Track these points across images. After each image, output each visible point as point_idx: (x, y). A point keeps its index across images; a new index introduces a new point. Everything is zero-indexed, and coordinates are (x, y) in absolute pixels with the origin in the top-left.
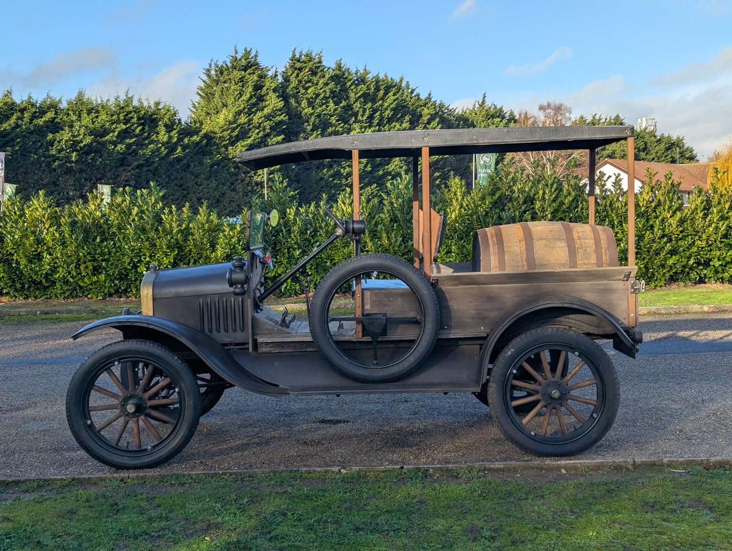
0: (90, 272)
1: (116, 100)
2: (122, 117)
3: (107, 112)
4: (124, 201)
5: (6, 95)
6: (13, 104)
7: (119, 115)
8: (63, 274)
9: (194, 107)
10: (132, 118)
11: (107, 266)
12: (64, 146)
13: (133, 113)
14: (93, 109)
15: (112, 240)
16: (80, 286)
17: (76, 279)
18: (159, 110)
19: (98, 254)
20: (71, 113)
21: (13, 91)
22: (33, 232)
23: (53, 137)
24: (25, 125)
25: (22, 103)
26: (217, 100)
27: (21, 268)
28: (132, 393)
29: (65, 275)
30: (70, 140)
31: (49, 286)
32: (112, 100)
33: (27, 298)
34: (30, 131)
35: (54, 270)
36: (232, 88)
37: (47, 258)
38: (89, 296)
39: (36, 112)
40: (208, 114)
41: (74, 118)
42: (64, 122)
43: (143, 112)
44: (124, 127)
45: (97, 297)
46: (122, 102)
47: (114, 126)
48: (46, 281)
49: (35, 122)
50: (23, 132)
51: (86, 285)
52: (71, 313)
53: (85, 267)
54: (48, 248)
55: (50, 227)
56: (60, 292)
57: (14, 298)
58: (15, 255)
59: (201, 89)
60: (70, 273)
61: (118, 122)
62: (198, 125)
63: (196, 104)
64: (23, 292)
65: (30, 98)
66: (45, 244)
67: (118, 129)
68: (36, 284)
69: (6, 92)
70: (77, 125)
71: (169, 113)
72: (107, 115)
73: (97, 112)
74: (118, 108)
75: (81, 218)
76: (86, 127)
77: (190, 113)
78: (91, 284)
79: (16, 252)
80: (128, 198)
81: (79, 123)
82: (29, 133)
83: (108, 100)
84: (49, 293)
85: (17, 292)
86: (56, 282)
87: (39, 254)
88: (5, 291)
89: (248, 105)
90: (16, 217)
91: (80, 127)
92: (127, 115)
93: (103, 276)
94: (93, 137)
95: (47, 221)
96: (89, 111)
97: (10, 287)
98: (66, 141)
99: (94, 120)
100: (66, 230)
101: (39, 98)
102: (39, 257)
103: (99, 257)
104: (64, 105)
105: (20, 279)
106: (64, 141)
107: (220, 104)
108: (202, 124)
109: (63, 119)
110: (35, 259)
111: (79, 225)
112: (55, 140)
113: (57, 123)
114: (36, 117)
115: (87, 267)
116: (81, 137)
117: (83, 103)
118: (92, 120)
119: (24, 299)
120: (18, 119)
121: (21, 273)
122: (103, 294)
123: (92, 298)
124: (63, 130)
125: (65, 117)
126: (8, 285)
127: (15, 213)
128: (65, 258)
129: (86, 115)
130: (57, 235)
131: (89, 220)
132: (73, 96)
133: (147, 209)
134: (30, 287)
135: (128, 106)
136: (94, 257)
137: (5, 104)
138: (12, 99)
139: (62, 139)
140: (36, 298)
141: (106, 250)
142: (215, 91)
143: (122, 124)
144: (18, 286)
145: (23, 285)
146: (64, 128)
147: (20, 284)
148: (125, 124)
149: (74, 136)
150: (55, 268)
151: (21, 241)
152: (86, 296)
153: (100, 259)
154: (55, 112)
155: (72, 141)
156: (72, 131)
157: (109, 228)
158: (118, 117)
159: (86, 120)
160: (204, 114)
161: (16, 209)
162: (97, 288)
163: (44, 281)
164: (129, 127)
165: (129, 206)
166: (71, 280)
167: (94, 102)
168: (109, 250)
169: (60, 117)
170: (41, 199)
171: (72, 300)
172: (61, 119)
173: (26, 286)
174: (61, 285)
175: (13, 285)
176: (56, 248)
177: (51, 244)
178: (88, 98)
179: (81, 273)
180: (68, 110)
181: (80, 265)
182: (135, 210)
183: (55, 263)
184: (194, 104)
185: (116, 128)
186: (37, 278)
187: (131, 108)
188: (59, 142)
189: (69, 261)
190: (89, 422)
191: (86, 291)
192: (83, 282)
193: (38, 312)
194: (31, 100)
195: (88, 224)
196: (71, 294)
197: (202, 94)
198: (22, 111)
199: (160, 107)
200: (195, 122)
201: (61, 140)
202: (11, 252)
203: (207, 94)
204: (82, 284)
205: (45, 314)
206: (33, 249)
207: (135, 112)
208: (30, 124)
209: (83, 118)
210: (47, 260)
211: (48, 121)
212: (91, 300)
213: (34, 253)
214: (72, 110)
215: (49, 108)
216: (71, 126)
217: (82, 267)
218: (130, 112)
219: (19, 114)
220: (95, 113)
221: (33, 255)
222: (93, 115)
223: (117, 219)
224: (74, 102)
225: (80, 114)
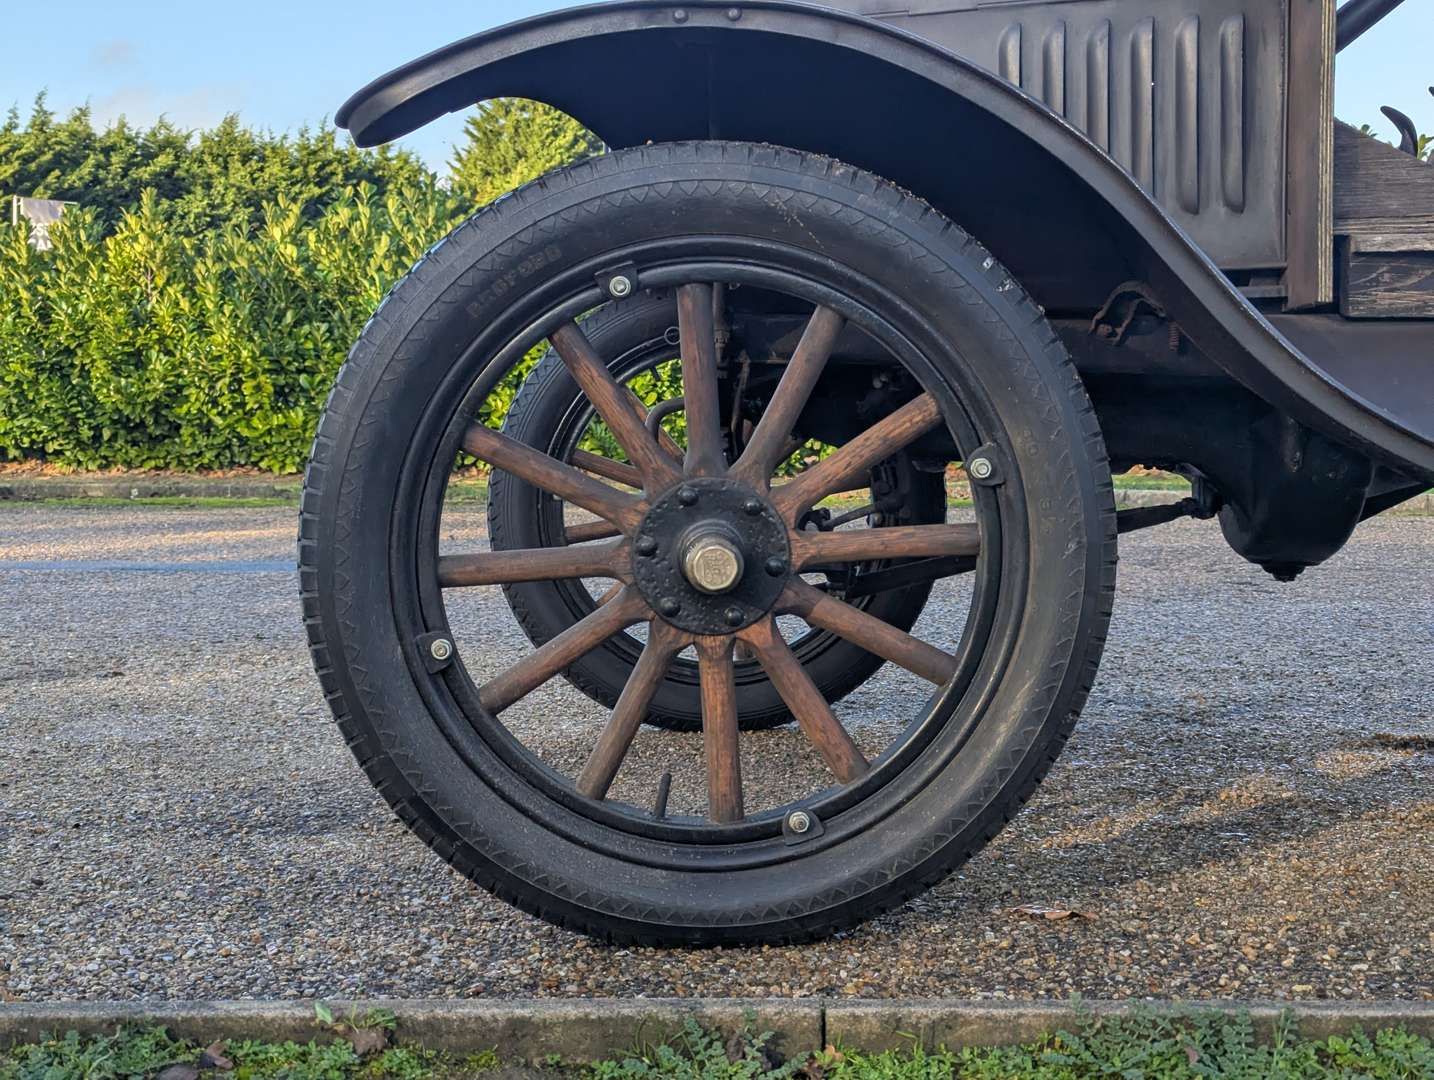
0: (266, 400)
1: (302, 136)
2: (312, 171)
3: (282, 160)
4: (354, 219)
5: (77, 119)
6: (89, 136)
7: (306, 166)
8: (198, 405)
9: (460, 159)
10: (333, 174)
11: (311, 384)
12: (192, 227)
13: (335, 164)
14: (253, 154)
15: (325, 318)
16: (240, 438)
17: (230, 420)
18: (388, 160)
19: (289, 354)
20: (207, 158)
21: (92, 110)
22: (125, 297)
23: (171, 206)
24: (113, 179)
25: (108, 134)
26: (504, 144)
27: (93, 387)
28: (704, 478)
29: (204, 409)
30: (206, 215)
31: (165, 437)
32: (294, 138)
33: (105, 466)
34: (123, 192)
35: (176, 393)
36: (538, 121)
37: (158, 363)
38: (263, 465)
39: (134, 156)
40: (487, 174)
41: (214, 169)
42: (193, 176)
43: (354, 163)
44: (317, 191)
45: (283, 467)
46: (313, 141)
47: (296, 189)
48: (156, 422)
49: (134, 174)
50: (108, 195)
51: (257, 434)
52: (218, 494)
53: (255, 387)
54: (161, 340)
55: (168, 283)
56: (189, 452)
57: (74, 465)
58: (79, 352)
59: (474, 123)
60: (215, 403)
61: (305, 180)
62: (467, 194)
63: (464, 154)
64: (97, 450)
65: (123, 125)
66: (154, 327)
67: (305, 196)
68: (130, 430)
69: (78, 112)
70: (219, 184)
71: (408, 167)
72: (283, 165)
73: (263, 159)
74: (305, 152)
75: (244, 264)
76: (239, 189)
77: (451, 173)
78: (269, 432)
79: (80, 345)
80: (364, 210)
81: (223, 180)
82: (121, 196)
83: (285, 137)
84: (163, 454)
85: (83, 450)
86: (179, 427)
87: (138, 352)
88: (51, 447)
89: (569, 157)
90: (82, 258)
91: (226, 189)
92: (322, 168)
93: (301, 413)
94: (252, 209)
95: (160, 268)
96: (244, 156)
97: (66, 435)
98: (198, 216)
99: (256, 176)
100: (209, 290)
101: (142, 125)
102: (138, 359)
103: (289, 363)
104: (195, 143)
105: (91, 415)
106: (192, 216)
107: (512, 153)
108: (475, 192)
109: (192, 171)
110: (127, 363)
111: (240, 281)
112: (174, 213)
113: (177, 179)
114: (138, 165)
115: (258, 388)
116: (229, 208)
117: (233, 141)
118: (252, 175)
119: (101, 467)
120: (98, 166)
121: (94, 400)
122: (298, 459)
123: (270, 469)
124: (189, 192)
125: (195, 166)
126: (60, 429)
127: (80, 246)
128: (205, 363)
129: (239, 165)
130: (185, 304)
131: (268, 268)
132: (213, 125)
133: (415, 242)
134: (114, 437)
135: (324, 148)
136: (278, 362)
137: (73, 135)
138: (87, 126)
139: (189, 212)
140: (129, 464)
141: (310, 345)
142: (502, 127)
143: (312, 186)
144: (86, 433)
145: (97, 429)
146: (192, 188)
147: (90, 429)
148: (319, 185)
149: (213, 207)
150: (180, 389)
151: (93, 316)
152: (255, 464)
153: (292, 368)
154: (175, 155)
155: (212, 217)
156: (209, 196)
157: (317, 290)
158: (305, 172)
159: (239, 174)
160: (478, 173)
161: (83, 237)
162: (283, 444)
163: (150, 421)
164: (328, 192)
165: (369, 235)
166: (219, 421)
167: (257, 139)
168: (316, 345)
169: (185, 166)
170: (146, 210)
171: (220, 473)
172: (187, 171)
173: (106, 434)
174: (192, 435)
175: (71, 432)
176: (182, 337)
177: (168, 327)
178: (245, 131)
179: (243, 405)
180: (203, 152)
181: (240, 382)
182: (383, 245)
183: (179, 376)
184: (458, 154)
185: (301, 193)
186: (133, 412)
187: (331, 155)
188: (182, 217)
189: (214, 369)
190: (439, 648)
191: (257, 450)
192: (249, 426)
193: (135, 492)
194: (126, 130)
195: (263, 279)
196: (217, 457)
197: (475, 133)
198: (107, 151)
199: (390, 155)
200: (462, 188)
201: (186, 214)
202: (68, 347)
203: (485, 134)
204: (245, 433)
205: (152, 496)
206: (124, 339)
207: (339, 161)
208: (123, 177)
209: (232, 171)
210: (159, 367)
211: (160, 174)
212: (268, 475)
213: (127, 349)
214: (211, 154)
215: (162, 148)
216: (208, 186)
217: (248, 387)
218: (330, 163)
219: (101, 157)
220: (258, 161)
221: (123, 353)
222: (254, 164)
223: (338, 268)
224: (216, 139)
225: (226, 162)
